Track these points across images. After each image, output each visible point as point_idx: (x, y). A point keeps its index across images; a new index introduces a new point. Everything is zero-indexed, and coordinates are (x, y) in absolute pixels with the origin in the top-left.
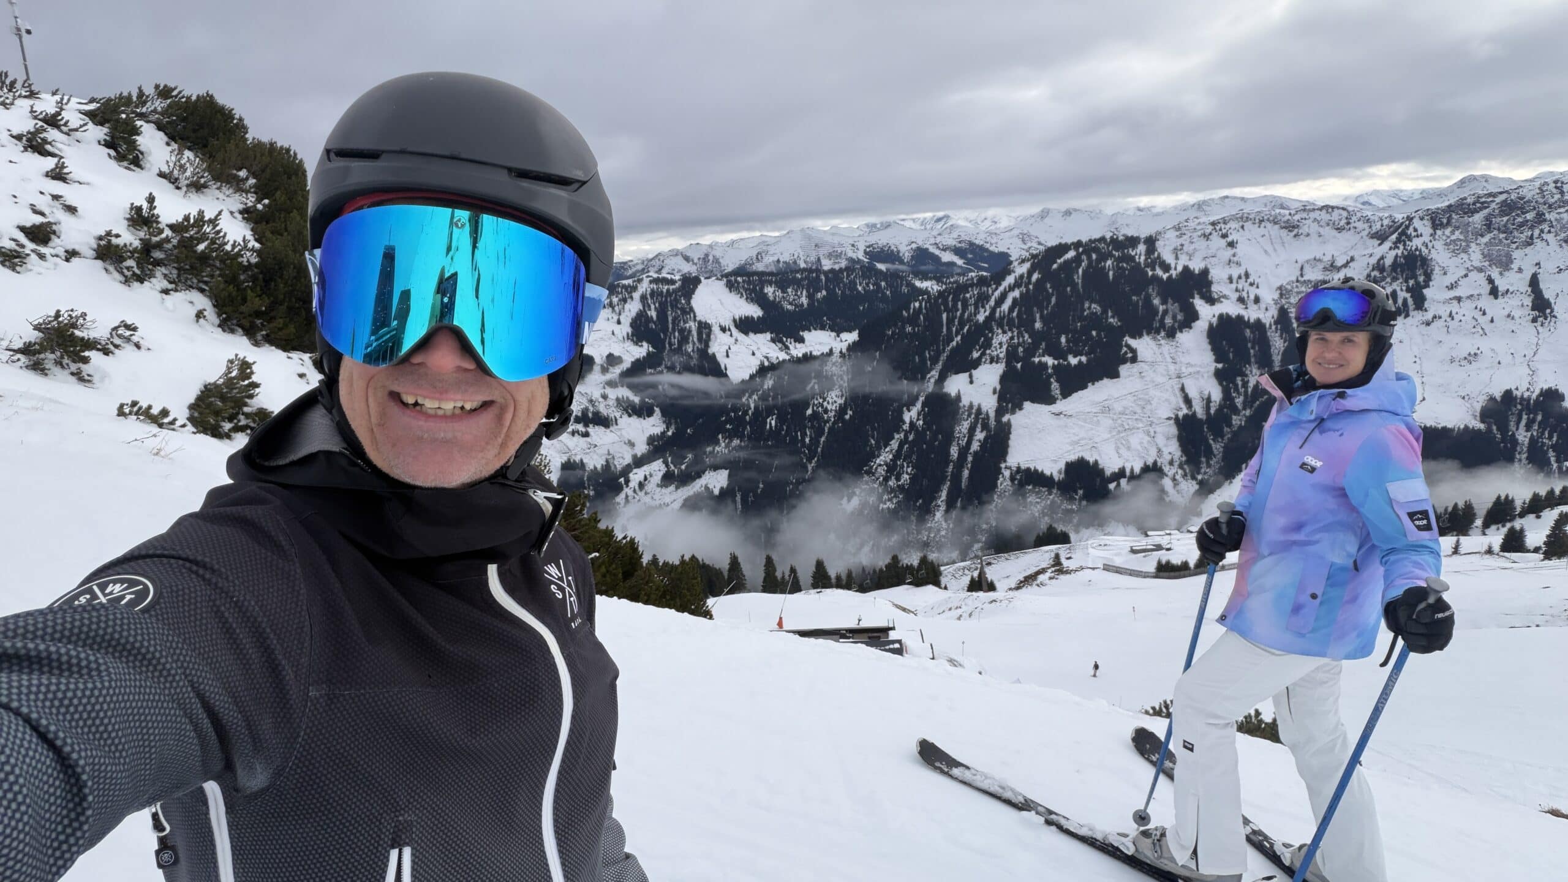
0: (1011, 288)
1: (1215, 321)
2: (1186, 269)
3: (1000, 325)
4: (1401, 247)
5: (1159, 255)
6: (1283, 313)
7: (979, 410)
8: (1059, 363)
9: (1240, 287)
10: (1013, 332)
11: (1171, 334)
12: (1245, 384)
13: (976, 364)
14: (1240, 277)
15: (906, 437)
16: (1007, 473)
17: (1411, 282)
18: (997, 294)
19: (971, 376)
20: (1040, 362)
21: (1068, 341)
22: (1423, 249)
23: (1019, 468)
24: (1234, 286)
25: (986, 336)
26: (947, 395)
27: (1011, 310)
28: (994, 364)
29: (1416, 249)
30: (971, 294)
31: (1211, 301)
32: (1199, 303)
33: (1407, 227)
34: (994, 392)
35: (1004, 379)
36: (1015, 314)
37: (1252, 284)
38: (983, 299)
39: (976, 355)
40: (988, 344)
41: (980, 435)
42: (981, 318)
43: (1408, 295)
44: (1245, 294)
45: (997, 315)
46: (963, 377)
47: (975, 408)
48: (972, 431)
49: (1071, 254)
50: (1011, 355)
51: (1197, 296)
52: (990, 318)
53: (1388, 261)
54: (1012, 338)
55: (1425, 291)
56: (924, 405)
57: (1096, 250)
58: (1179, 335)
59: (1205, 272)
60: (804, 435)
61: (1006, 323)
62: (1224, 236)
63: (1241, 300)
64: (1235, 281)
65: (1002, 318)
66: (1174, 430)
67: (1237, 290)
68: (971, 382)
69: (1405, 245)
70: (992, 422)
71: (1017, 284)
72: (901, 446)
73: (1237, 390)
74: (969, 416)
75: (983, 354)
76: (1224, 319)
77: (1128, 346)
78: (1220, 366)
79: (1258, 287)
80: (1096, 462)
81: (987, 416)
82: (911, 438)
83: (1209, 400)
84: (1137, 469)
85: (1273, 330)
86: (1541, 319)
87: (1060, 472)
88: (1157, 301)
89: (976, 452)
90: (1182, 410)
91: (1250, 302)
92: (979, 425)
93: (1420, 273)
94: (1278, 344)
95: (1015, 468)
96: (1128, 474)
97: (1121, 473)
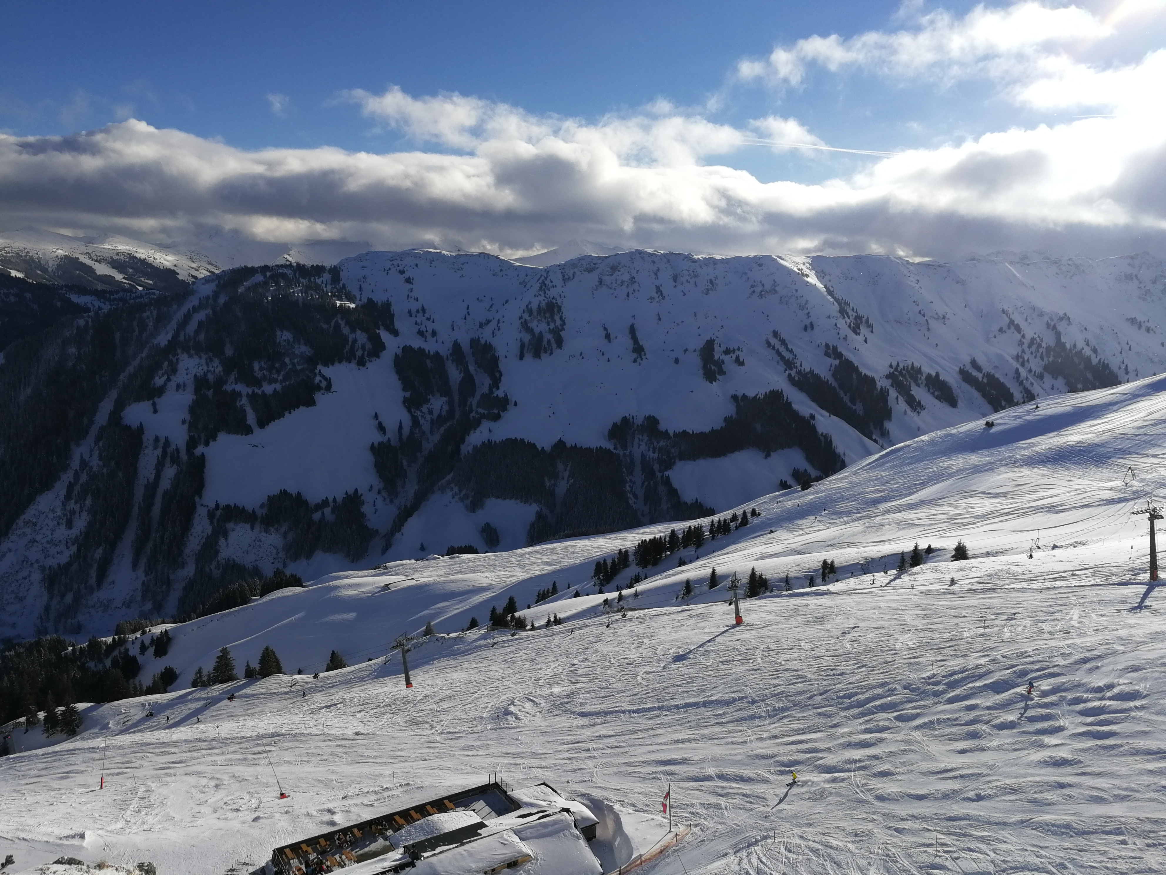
0: (195, 310)
1: (399, 351)
2: (370, 300)
3: (186, 349)
4: (542, 294)
5: (344, 285)
6: (456, 346)
7: (167, 443)
8: (253, 392)
9: (419, 321)
10: (200, 357)
11: (361, 363)
12: (431, 412)
13: (160, 391)
14: (418, 311)
15: (77, 476)
16: (204, 511)
17: (552, 326)
18: (179, 315)
19: (154, 405)
20: (234, 390)
21: (261, 369)
22: (558, 298)
23: (217, 506)
24: (413, 319)
25: (171, 363)
26: (129, 428)
27: (197, 332)
28: (180, 391)
29: (553, 298)
31: (395, 333)
32: (385, 336)
33: (546, 278)
34: (184, 422)
35: (193, 409)
36: (202, 337)
37: (428, 319)
38: (161, 320)
40: (174, 370)
41: (170, 472)
42: (163, 339)
43: (550, 337)
44: (423, 329)
45: (182, 338)
46: (145, 406)
47: (162, 441)
48: (159, 466)
49: (259, 278)
50: (201, 383)
51: (381, 327)
52: (174, 341)
53: (534, 306)
54: (199, 365)
55: (562, 333)
56: (98, 439)
57: (283, 276)
58: (368, 364)
59: (387, 305)
61: (192, 347)
62: (402, 272)
63: (421, 333)
64: (414, 315)
65: (187, 341)
66: (369, 459)
67: (416, 323)
68: (155, 411)
69: (545, 293)
70: (184, 456)
71: (201, 306)
72: (70, 487)
73: (423, 416)
74: (156, 448)
75: (169, 380)
76: (407, 349)
77: (324, 377)
78: (408, 394)
79: (433, 322)
80: (299, 493)
81: (177, 450)
82: (84, 478)
83: (401, 427)
84: (339, 499)
85: (450, 361)
86: (639, 360)
87: (262, 506)
88: (346, 330)
89: (166, 493)
90: (377, 438)
91: (428, 335)
92: (168, 460)
93: (557, 318)
94: (455, 375)
95: (212, 505)
96: (331, 505)
97: (325, 503)
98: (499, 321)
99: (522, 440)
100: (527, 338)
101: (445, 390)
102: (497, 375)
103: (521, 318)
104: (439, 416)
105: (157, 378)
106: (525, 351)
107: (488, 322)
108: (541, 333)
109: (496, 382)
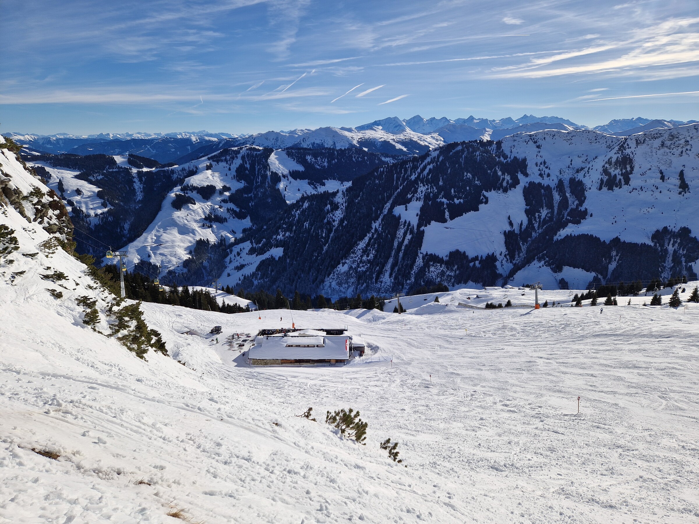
0: (429, 164)
1: (527, 185)
2: (515, 157)
3: (422, 182)
4: (620, 152)
5: (503, 150)
6: (561, 182)
7: (409, 224)
8: (450, 203)
9: (541, 169)
10: (428, 186)
11: (505, 190)
12: (540, 217)
13: (409, 201)
14: (541, 164)
15: (373, 236)
16: (421, 256)
17: (624, 171)
18: (422, 166)
19: (406, 207)
20: (441, 201)
21: (454, 192)
22: (631, 155)
23: (427, 253)
24: (538, 168)
25: (415, 187)
26: (395, 216)
27: (428, 174)
28: (418, 201)
29: (628, 155)
30: (409, 165)
31: (526, 175)
32: (520, 176)
33: (624, 143)
34: (417, 215)
35: (422, 209)
36: (430, 177)
37: (546, 168)
38: (415, 168)
39: (409, 196)
40: (416, 191)
41: (409, 237)
42: (413, 177)
43: (622, 178)
44: (543, 173)
45: (421, 176)
46: (403, 207)
47: (408, 222)
48: (405, 234)
49: (460, 148)
50: (427, 197)
51: (519, 172)
52: (418, 178)
53: (614, 160)
54: (427, 189)
55: (630, 176)
56: (382, 220)
57: (472, 146)
58: (509, 191)
59: (525, 160)
60: (322, 231)
61: (426, 181)
62: (535, 142)
63: (541, 175)
64: (538, 165)
65: (423, 178)
66: (502, 238)
67: (539, 170)
68: (406, 210)
69: (622, 152)
70: (415, 230)
71: (432, 162)
72: (370, 240)
73: (535, 220)
74: (404, 226)
75: (413, 196)
76: (531, 184)
77: (484, 196)
78: (528, 207)
79: (549, 169)
80: (465, 252)
81: (413, 227)
82: (375, 236)
83: (521, 224)
84: (484, 258)
85: (555, 190)
86: (683, 193)
87: (446, 256)
88: (500, 173)
89: (406, 245)
90: (508, 228)
91: (545, 176)
92: (409, 232)
93: (628, 167)
94: (557, 197)
95: (425, 253)
96: (479, 259)
97: (476, 258)
98: (589, 168)
99: (592, 236)
100: (606, 178)
101: (550, 206)
102: (583, 198)
103: (604, 166)
104: (544, 219)
105: (409, 195)
106: (603, 186)
107: (582, 169)
108: (615, 175)
109: (581, 203)
